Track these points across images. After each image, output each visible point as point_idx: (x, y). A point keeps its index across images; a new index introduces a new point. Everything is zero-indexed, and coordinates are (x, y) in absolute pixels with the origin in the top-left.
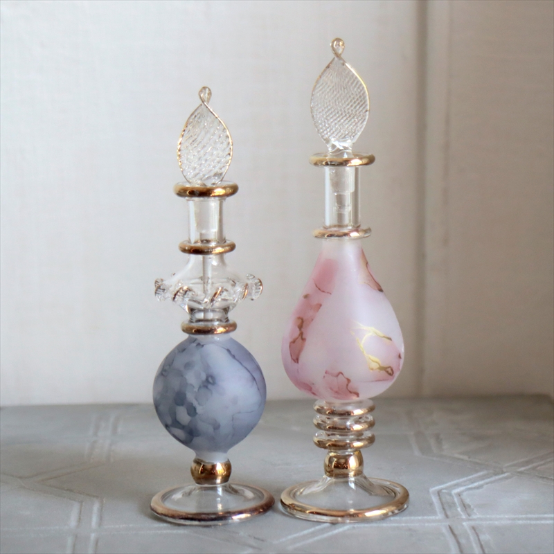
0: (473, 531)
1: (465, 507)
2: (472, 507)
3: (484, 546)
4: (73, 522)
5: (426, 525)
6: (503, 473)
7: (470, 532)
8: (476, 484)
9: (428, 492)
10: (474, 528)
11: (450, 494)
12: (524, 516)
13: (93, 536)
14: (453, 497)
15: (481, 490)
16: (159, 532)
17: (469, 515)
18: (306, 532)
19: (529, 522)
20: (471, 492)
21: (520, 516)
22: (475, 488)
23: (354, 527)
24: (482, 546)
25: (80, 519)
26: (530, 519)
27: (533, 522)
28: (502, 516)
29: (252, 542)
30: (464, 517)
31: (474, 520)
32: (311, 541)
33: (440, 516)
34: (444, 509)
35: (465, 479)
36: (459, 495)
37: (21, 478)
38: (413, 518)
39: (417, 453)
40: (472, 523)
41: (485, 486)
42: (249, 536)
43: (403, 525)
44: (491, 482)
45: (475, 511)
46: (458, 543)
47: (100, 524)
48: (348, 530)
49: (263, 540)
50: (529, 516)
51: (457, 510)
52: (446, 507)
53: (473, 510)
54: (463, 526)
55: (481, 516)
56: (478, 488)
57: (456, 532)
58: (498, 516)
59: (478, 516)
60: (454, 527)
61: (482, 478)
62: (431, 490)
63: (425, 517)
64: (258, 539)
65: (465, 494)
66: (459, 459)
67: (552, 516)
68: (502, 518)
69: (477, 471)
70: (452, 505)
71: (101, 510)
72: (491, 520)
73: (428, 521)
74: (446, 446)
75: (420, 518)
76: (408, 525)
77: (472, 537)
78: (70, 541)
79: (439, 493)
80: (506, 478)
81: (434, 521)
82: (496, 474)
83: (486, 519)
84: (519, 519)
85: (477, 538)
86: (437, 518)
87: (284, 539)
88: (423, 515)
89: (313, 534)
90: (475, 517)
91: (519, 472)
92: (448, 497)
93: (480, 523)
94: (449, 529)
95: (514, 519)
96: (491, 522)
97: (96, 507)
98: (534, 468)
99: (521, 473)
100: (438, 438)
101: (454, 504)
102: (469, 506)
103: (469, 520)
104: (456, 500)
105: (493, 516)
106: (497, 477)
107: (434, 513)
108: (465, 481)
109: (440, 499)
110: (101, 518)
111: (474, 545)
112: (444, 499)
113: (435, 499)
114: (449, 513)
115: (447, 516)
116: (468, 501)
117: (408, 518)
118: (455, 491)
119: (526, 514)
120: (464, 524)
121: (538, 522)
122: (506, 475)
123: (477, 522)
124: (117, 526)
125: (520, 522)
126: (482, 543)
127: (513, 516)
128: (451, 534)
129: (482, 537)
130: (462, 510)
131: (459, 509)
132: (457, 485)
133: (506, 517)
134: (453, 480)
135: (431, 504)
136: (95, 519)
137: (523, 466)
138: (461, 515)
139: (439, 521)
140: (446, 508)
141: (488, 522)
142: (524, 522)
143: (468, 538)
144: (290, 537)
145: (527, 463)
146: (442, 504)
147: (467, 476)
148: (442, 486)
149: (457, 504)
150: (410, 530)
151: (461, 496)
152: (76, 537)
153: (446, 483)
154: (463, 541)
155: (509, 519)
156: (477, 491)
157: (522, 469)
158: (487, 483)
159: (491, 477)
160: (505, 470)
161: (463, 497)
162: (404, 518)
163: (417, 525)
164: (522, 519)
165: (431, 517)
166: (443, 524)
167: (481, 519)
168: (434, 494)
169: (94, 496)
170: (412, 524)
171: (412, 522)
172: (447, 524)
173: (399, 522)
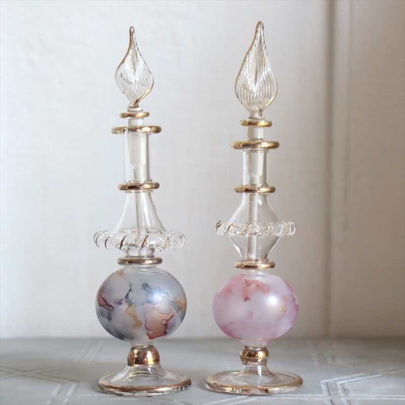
1: (344, 390)
2: (350, 390)
4: (54, 394)
5: (314, 399)
6: (377, 374)
7: (345, 403)
8: (356, 379)
9: (319, 382)
10: (349, 401)
11: (335, 384)
12: (387, 396)
13: (66, 400)
14: (337, 385)
15: (358, 382)
17: (347, 395)
19: (390, 399)
20: (350, 383)
21: (385, 396)
22: (354, 381)
25: (60, 392)
26: (392, 397)
28: (371, 395)
30: (342, 395)
31: (350, 397)
33: (325, 394)
34: (329, 391)
35: (348, 377)
36: (342, 384)
38: (304, 395)
39: (316, 363)
40: (348, 399)
41: (361, 381)
42: (181, 402)
43: (297, 398)
44: (367, 379)
45: (351, 392)
47: (73, 395)
49: (190, 404)
50: (392, 396)
51: (338, 392)
55: (356, 395)
56: (356, 381)
57: (335, 403)
58: (368, 395)
59: (354, 395)
60: (333, 401)
61: (361, 376)
62: (322, 382)
63: (314, 395)
65: (346, 384)
66: (345, 367)
68: (371, 397)
69: (358, 373)
70: (335, 389)
71: (76, 388)
72: (362, 397)
73: (316, 397)
74: (338, 361)
75: (310, 395)
76: (300, 398)
78: (48, 402)
79: (327, 383)
80: (379, 377)
81: (319, 397)
82: (371, 375)
84: (383, 397)
86: (323, 395)
88: (312, 394)
90: (351, 395)
91: (389, 374)
92: (333, 385)
94: (330, 401)
97: (73, 386)
99: (391, 374)
100: (333, 357)
101: (337, 389)
102: (348, 390)
103: (346, 397)
104: (339, 387)
105: (365, 395)
106: (372, 376)
107: (321, 392)
109: (327, 386)
110: (75, 391)
112: (330, 387)
113: (324, 387)
114: (332, 393)
115: (330, 395)
116: (347, 387)
117: (301, 395)
118: (339, 383)
119: (389, 394)
120: (342, 399)
121: (398, 399)
122: (379, 375)
123: (352, 398)
124: (86, 395)
125: (384, 399)
127: (379, 396)
128: (331, 404)
131: (340, 392)
132: (342, 380)
133: (374, 396)
134: (338, 377)
135: (320, 388)
136: (71, 392)
137: (393, 371)
138: (340, 394)
140: (331, 390)
141: (360, 398)
142: (387, 399)
145: (396, 370)
146: (328, 388)
147: (350, 375)
148: (331, 380)
149: (339, 389)
150: (300, 401)
153: (333, 378)
155: (376, 397)
156: (356, 383)
157: (392, 373)
158: (364, 379)
159: (368, 376)
160: (379, 373)
161: (344, 385)
162: (298, 395)
163: (307, 398)
164: (386, 397)
165: (318, 395)
166: (326, 398)
167: (355, 397)
168: (323, 384)
169: (74, 381)
170: (302, 399)
171: (303, 397)
172: (329, 398)
173: (294, 397)
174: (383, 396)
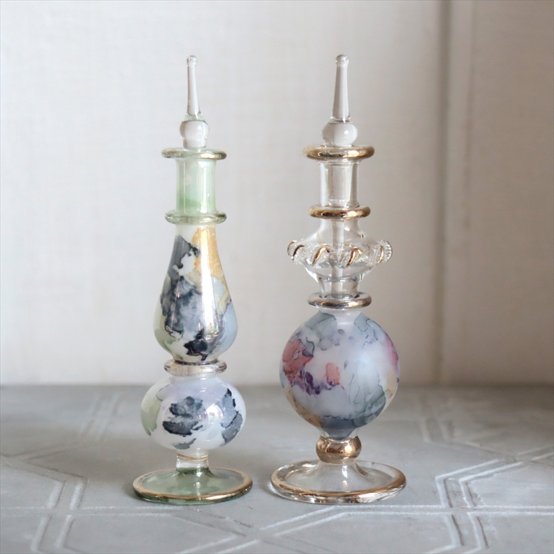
0: (478, 522)
1: (471, 495)
2: (479, 496)
3: (487, 537)
4: (51, 503)
5: (428, 514)
6: (515, 461)
7: (473, 522)
8: (486, 473)
9: (434, 479)
10: (478, 519)
11: (457, 483)
12: (534, 507)
13: (69, 517)
14: (459, 485)
15: (490, 479)
16: (140, 515)
17: (475, 505)
18: (297, 518)
19: (539, 513)
20: (479, 480)
21: (530, 507)
22: (483, 477)
23: (349, 515)
24: (485, 538)
25: (59, 499)
26: (541, 510)
27: (544, 514)
28: (510, 507)
29: (237, 528)
31: (480, 510)
32: (300, 528)
33: (444, 505)
34: (448, 497)
35: (475, 467)
36: (466, 483)
37: (6, 456)
38: (413, 506)
39: (426, 439)
40: (477, 513)
41: (495, 475)
42: (235, 521)
43: (403, 513)
44: (503, 471)
45: (481, 501)
46: (460, 533)
47: (79, 506)
48: (343, 517)
49: (249, 527)
50: (540, 507)
51: (462, 499)
52: (451, 495)
53: (480, 499)
54: (467, 516)
55: (488, 506)
56: (487, 476)
57: (459, 523)
58: (506, 507)
59: (485, 506)
60: (457, 517)
61: (493, 466)
62: (437, 478)
63: (428, 506)
64: (244, 525)
65: (473, 482)
66: (469, 447)
67: (553, 507)
68: (509, 509)
69: (488, 460)
70: (458, 493)
71: (83, 491)
72: (498, 510)
73: (431, 511)
74: (458, 433)
75: (422, 506)
76: (408, 513)
77: (476, 528)
78: (43, 522)
79: (445, 481)
80: (518, 467)
81: (436, 510)
82: (508, 463)
83: (492, 510)
84: (528, 510)
85: (480, 529)
86: (440, 507)
87: (272, 526)
88: (426, 504)
89: (304, 521)
90: (480, 507)
91: (533, 462)
92: (454, 485)
93: (487, 513)
94: (451, 517)
95: (523, 510)
96: (497, 513)
97: (78, 488)
98: (549, 458)
99: (535, 462)
100: (450, 426)
101: (460, 492)
102: (476, 495)
103: (474, 510)
104: (462, 488)
105: (501, 507)
106: (509, 466)
107: (438, 502)
108: (474, 470)
109: (446, 487)
110: (81, 498)
111: (477, 536)
112: (449, 488)
113: (440, 488)
114: (453, 502)
115: (451, 506)
116: (475, 490)
118: (462, 480)
119: (536, 505)
120: (469, 513)
122: (518, 464)
123: (482, 513)
124: (97, 508)
125: (529, 513)
126: (486, 534)
127: (522, 507)
128: (453, 524)
129: (486, 529)
130: (467, 500)
131: (465, 498)
132: (466, 473)
133: (515, 507)
134: (461, 468)
135: (435, 492)
136: (75, 500)
137: (538, 455)
138: (466, 505)
139: (442, 510)
141: (494, 513)
142: (534, 513)
143: (471, 530)
144: (279, 524)
145: (541, 453)
146: (447, 492)
147: (477, 464)
148: (450, 474)
149: (464, 493)
150: (409, 518)
151: (469, 485)
152: (51, 518)
153: (454, 471)
154: (465, 532)
155: (518, 510)
156: (486, 480)
157: (536, 458)
158: (498, 472)
159: (503, 465)
160: (517, 459)
161: (470, 486)
162: (404, 506)
163: (418, 513)
164: (532, 510)
165: (434, 506)
166: (446, 513)
167: (487, 509)
168: (440, 482)
169: (79, 476)
170: (412, 513)
171: (412, 510)
172: (450, 513)
173: (398, 510)
174: (526, 507)
